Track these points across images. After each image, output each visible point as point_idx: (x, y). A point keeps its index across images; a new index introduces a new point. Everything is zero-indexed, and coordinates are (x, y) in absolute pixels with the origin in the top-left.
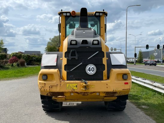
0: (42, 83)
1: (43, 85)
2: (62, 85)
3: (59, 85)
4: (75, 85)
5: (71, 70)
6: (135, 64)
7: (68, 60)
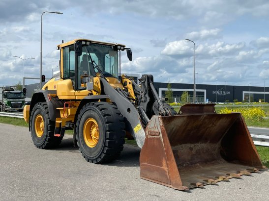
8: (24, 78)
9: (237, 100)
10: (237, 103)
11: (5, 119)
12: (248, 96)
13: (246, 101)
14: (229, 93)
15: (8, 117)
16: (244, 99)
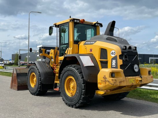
0: (114, 80)
1: (115, 81)
2: (127, 80)
3: (125, 81)
4: (133, 80)
5: (126, 69)
6: (19, 66)
7: (123, 61)
8: (20, 50)
9: (146, 63)
10: (146, 64)
11: (7, 74)
12: (153, 60)
13: (151, 63)
14: (141, 58)
15: (9, 72)
16: (150, 62)
